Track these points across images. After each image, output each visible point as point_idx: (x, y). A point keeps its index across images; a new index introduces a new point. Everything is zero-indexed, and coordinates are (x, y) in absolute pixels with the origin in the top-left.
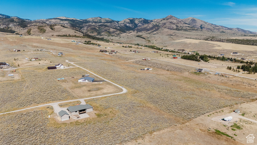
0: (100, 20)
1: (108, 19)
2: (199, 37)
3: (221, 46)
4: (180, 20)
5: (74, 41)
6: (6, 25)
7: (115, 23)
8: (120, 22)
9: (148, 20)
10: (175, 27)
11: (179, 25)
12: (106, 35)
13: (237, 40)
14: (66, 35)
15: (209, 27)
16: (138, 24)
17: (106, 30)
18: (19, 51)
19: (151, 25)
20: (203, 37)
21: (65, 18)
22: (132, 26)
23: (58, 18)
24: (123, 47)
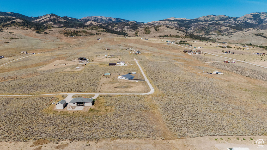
0: (213, 18)
1: (223, 16)
5: (169, 41)
6: (121, 28)
7: (230, 20)
8: (238, 19)
12: (214, 34)
14: (167, 35)
16: (264, 20)
17: (216, 29)
18: (109, 49)
21: (174, 19)
22: (256, 22)
23: (167, 19)
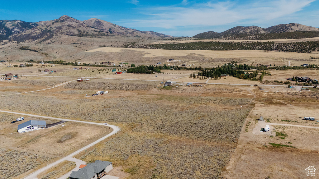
2: (116, 44)
3: (150, 54)
4: (81, 22)
9: (29, 23)
10: (77, 33)
11: (81, 29)
13: (161, 44)
15: (121, 31)
16: (12, 30)
19: (38, 30)
20: (120, 44)
24: (16, 66)
